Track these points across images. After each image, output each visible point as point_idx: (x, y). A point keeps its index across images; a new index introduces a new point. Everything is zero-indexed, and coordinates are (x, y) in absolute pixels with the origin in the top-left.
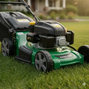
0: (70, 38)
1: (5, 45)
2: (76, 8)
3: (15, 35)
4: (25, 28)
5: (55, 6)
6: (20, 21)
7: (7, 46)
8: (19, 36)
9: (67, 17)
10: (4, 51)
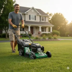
0: (43, 49)
1: (20, 52)
2: (59, 32)
3: (24, 48)
4: (28, 46)
5: (45, 31)
6: (26, 43)
7: (21, 52)
8: (26, 49)
9: (53, 38)
10: (20, 54)
